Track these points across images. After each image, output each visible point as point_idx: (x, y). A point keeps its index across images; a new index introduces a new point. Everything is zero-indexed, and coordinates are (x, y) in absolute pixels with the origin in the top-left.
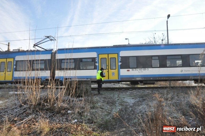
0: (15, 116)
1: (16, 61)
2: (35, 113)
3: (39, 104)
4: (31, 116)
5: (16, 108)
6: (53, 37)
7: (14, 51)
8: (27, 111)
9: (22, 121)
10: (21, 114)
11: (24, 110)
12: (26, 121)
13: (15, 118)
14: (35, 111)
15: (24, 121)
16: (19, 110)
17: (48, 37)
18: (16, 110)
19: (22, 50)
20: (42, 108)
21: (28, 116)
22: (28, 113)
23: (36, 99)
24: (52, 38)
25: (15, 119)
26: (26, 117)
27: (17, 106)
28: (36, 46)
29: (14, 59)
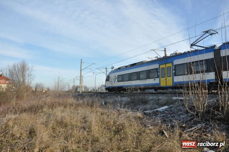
0: (183, 122)
1: (174, 65)
2: (204, 122)
3: (208, 112)
4: (200, 125)
5: (182, 114)
6: (214, 30)
7: (171, 55)
8: (194, 118)
9: (191, 129)
10: (188, 121)
11: (192, 117)
12: (195, 130)
13: (183, 124)
14: (204, 119)
15: (193, 129)
16: (185, 117)
17: (207, 32)
18: (182, 116)
19: (179, 53)
20: (212, 117)
21: (197, 124)
22: (195, 121)
23: (204, 106)
24: (213, 32)
25: (183, 126)
26: (194, 124)
27: (183, 112)
28: (194, 45)
29: (173, 63)
